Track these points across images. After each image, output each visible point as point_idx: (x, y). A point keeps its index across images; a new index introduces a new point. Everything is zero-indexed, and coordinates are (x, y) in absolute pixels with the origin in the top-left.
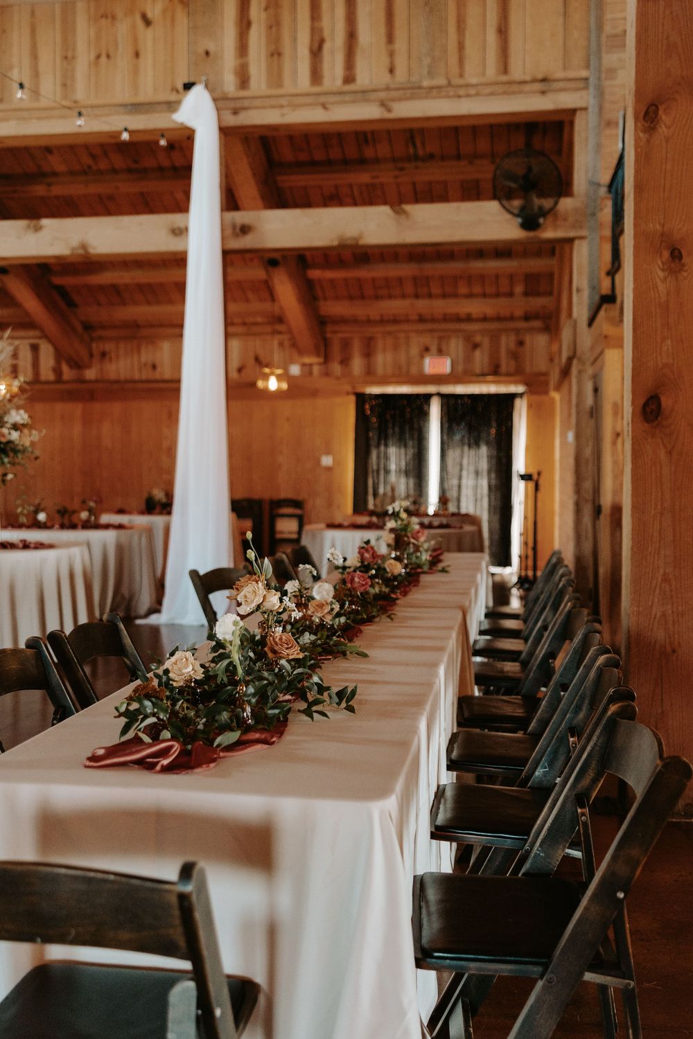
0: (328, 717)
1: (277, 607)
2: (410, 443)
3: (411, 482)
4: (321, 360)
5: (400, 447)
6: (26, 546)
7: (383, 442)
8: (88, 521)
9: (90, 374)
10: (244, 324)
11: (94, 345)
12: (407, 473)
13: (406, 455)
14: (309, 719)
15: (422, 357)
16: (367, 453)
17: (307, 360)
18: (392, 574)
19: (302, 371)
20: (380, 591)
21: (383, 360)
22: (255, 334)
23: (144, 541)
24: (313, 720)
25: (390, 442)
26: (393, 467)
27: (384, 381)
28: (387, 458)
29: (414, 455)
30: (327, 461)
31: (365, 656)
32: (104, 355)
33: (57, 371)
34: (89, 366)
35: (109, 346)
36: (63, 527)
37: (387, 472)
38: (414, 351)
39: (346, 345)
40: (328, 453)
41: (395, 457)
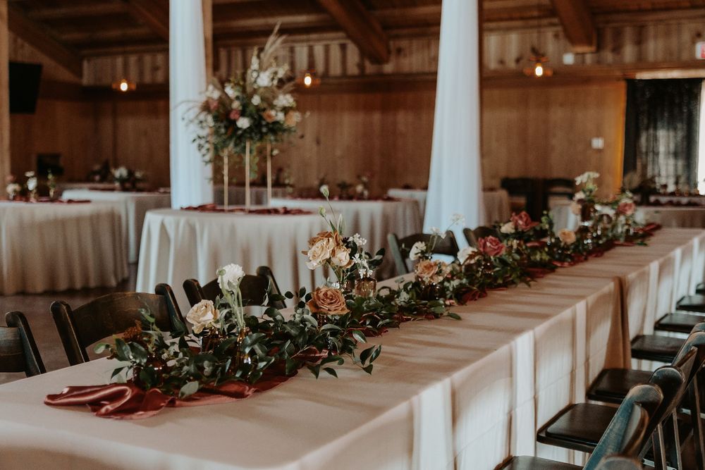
0: (336, 376)
1: (345, 263)
2: (679, 126)
3: (680, 163)
4: (593, 49)
5: (668, 130)
6: (287, 212)
7: (652, 125)
8: (362, 194)
9: (388, 68)
10: (522, 18)
11: (391, 43)
12: (676, 155)
13: (675, 137)
14: (314, 376)
15: (694, 43)
16: (638, 137)
17: (580, 49)
18: (565, 243)
19: (576, 59)
20: (541, 259)
21: (654, 48)
22: (532, 27)
23: (409, 212)
24: (317, 377)
25: (659, 124)
26: (662, 149)
27: (655, 67)
28: (656, 139)
29: (683, 138)
30: (598, 143)
31: (459, 318)
32: (399, 51)
33: (361, 66)
34: (387, 61)
35: (404, 43)
36: (341, 198)
37: (656, 154)
38: (686, 36)
39: (618, 35)
40: (598, 136)
41: (665, 139)
